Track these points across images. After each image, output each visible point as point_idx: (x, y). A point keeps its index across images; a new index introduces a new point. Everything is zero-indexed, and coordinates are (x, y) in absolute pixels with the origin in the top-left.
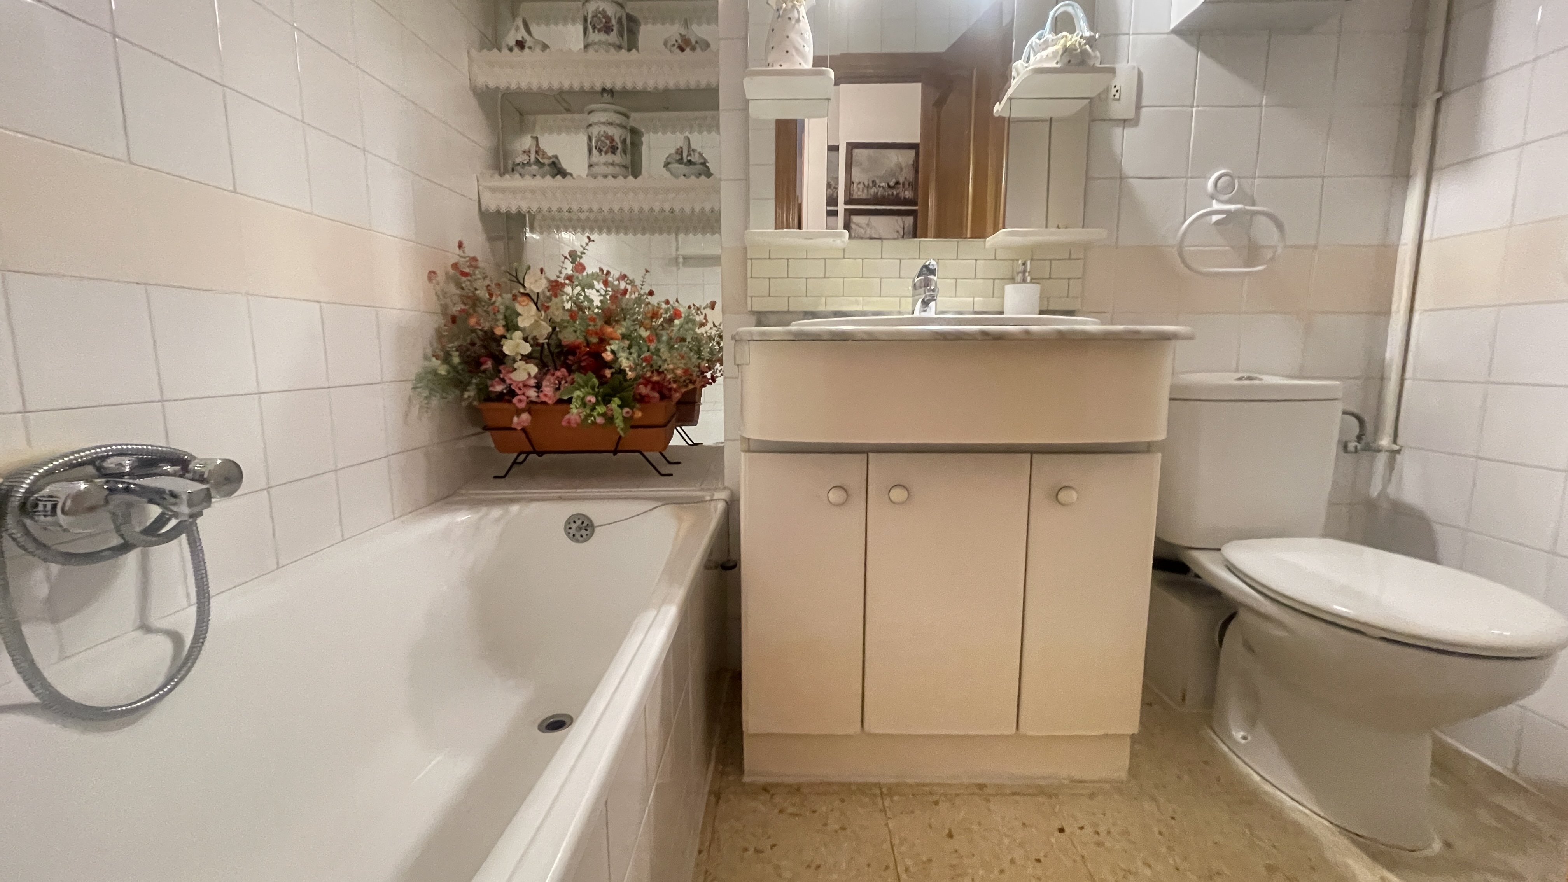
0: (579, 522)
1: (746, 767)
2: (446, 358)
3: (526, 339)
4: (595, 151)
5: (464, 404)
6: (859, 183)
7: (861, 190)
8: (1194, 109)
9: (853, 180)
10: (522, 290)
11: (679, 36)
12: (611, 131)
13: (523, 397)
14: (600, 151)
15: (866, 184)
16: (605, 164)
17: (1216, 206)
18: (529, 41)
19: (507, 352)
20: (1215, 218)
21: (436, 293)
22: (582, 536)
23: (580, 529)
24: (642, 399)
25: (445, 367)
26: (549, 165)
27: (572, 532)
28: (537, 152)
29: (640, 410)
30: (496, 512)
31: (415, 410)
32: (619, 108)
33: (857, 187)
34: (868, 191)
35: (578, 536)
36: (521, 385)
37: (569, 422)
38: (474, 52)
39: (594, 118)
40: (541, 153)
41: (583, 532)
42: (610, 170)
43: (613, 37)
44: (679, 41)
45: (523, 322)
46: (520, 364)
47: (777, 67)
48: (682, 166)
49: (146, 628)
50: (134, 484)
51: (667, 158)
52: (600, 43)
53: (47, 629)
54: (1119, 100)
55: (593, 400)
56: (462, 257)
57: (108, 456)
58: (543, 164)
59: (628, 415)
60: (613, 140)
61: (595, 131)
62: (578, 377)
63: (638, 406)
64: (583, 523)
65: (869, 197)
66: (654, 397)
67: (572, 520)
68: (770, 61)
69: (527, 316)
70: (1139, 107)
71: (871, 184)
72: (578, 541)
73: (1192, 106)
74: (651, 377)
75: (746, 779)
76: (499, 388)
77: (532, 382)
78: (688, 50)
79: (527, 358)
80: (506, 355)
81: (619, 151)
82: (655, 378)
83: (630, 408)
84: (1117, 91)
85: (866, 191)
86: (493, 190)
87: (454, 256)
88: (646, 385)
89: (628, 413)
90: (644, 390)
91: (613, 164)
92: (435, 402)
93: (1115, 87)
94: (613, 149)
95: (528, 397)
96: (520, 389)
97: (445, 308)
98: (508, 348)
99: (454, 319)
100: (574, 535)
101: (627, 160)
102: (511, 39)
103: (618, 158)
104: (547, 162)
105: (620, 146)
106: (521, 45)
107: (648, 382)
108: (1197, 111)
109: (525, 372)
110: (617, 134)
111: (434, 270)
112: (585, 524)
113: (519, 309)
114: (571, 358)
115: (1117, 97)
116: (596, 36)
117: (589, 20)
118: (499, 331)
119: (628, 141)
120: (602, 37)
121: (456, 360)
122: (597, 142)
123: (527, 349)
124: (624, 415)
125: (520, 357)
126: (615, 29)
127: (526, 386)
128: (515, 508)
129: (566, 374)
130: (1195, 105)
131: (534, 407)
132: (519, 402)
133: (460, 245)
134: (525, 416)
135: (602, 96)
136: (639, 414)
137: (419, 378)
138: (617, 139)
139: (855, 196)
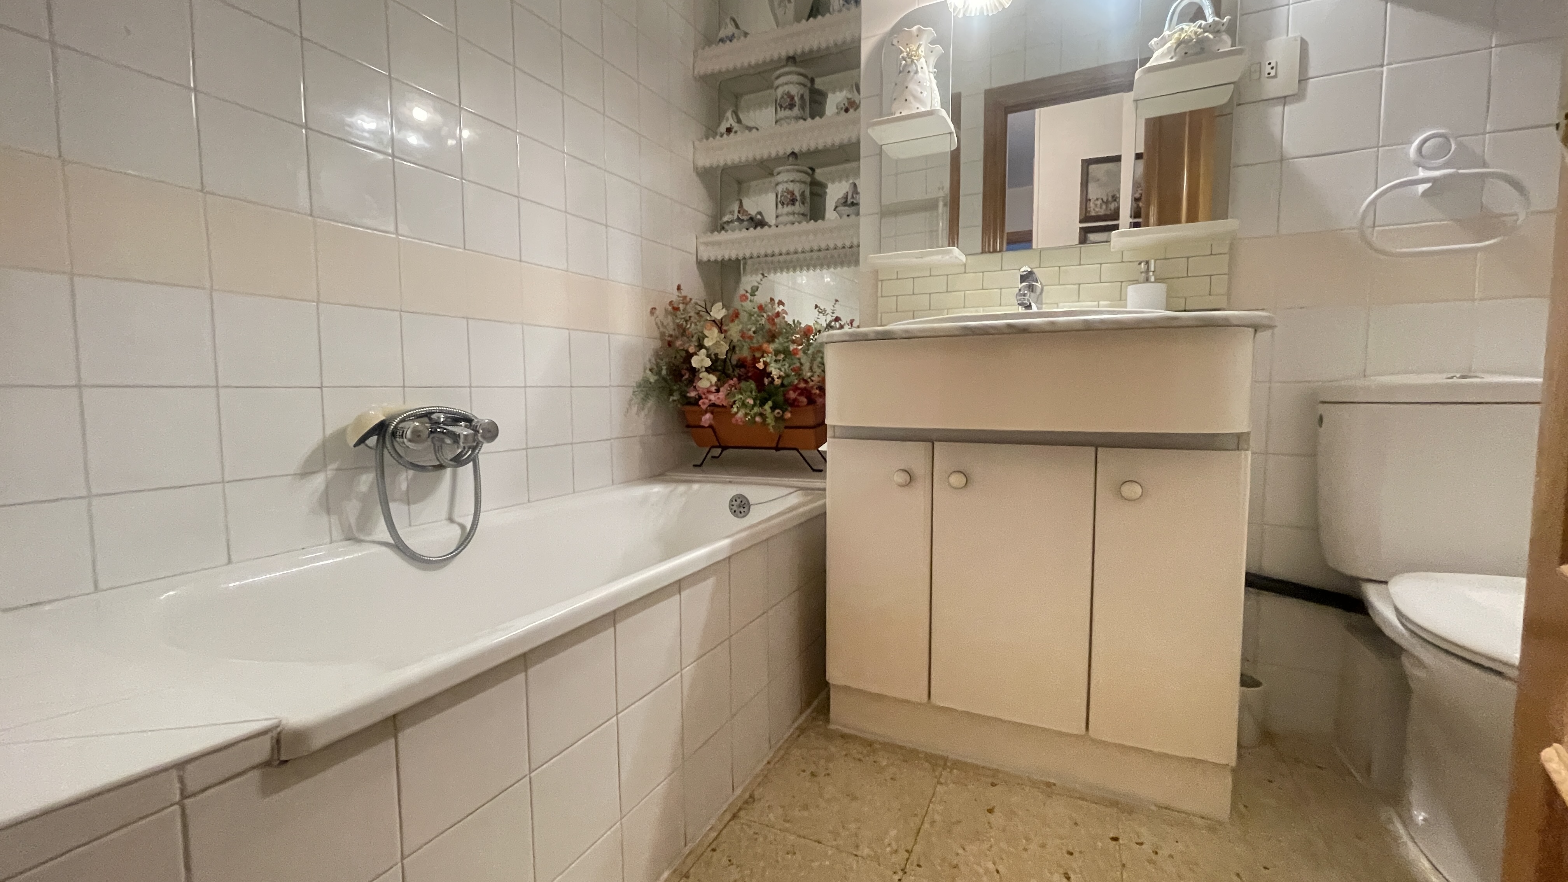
0: (739, 501)
1: (832, 715)
2: (659, 373)
3: (708, 356)
4: (780, 205)
5: (671, 405)
6: (1097, 199)
7: (1099, 206)
8: (1385, 69)
9: (1090, 196)
10: (709, 318)
11: (846, 100)
12: (791, 187)
13: (707, 401)
14: (783, 204)
15: (1105, 200)
16: (788, 214)
17: (1422, 174)
18: (736, 126)
19: (694, 365)
20: (1422, 188)
21: (657, 324)
22: (741, 512)
23: (740, 506)
24: (793, 404)
25: (656, 378)
26: (747, 220)
27: (735, 508)
28: (739, 212)
29: (791, 412)
30: (682, 488)
31: (635, 409)
32: (800, 168)
33: (1093, 203)
34: (1107, 207)
35: (738, 512)
36: (705, 391)
37: (737, 420)
38: (697, 143)
39: (779, 178)
40: (741, 212)
41: (742, 510)
42: (791, 218)
43: (796, 111)
44: (846, 105)
45: (707, 343)
46: (704, 374)
47: (898, 115)
48: (847, 208)
49: (451, 520)
50: (445, 429)
51: (836, 203)
52: (787, 118)
53: (405, 508)
54: (1275, 76)
55: (751, 402)
56: (678, 296)
57: (434, 413)
58: (743, 221)
59: (779, 416)
60: (794, 194)
61: (780, 188)
62: (743, 385)
63: (790, 409)
64: (741, 502)
65: (1108, 212)
66: (802, 402)
67: (734, 499)
68: (893, 110)
69: (712, 337)
70: (1303, 79)
71: (1110, 199)
72: (737, 516)
73: (1382, 66)
74: (797, 384)
75: (832, 727)
76: (693, 394)
77: (713, 389)
78: (851, 111)
79: (709, 370)
80: (695, 368)
81: (797, 203)
82: (802, 385)
83: (781, 410)
84: (1272, 68)
85: (1104, 207)
86: (706, 244)
87: (674, 296)
88: (795, 392)
89: (778, 413)
90: (792, 395)
91: (794, 214)
92: (651, 403)
93: (1270, 64)
94: (793, 201)
95: (710, 400)
96: (704, 394)
97: (662, 335)
98: (695, 362)
99: (670, 344)
100: (735, 511)
101: (805, 209)
102: (723, 129)
103: (798, 208)
104: (745, 218)
105: (798, 198)
106: (729, 130)
107: (795, 388)
108: (1389, 71)
109: (707, 381)
110: (797, 189)
111: (654, 307)
112: (743, 503)
113: (706, 333)
114: (742, 370)
115: (1273, 74)
116: (783, 113)
117: (778, 101)
118: (691, 350)
119: (807, 193)
120: (788, 113)
121: (664, 372)
122: (781, 197)
123: (708, 363)
124: (776, 415)
125: (704, 369)
126: (797, 105)
127: (709, 392)
128: (696, 486)
129: (737, 382)
130: (1385, 63)
131: (716, 410)
132: (704, 404)
133: (679, 288)
134: (708, 416)
135: (788, 160)
136: (788, 415)
137: (639, 386)
138: (797, 194)
139: (1093, 214)
